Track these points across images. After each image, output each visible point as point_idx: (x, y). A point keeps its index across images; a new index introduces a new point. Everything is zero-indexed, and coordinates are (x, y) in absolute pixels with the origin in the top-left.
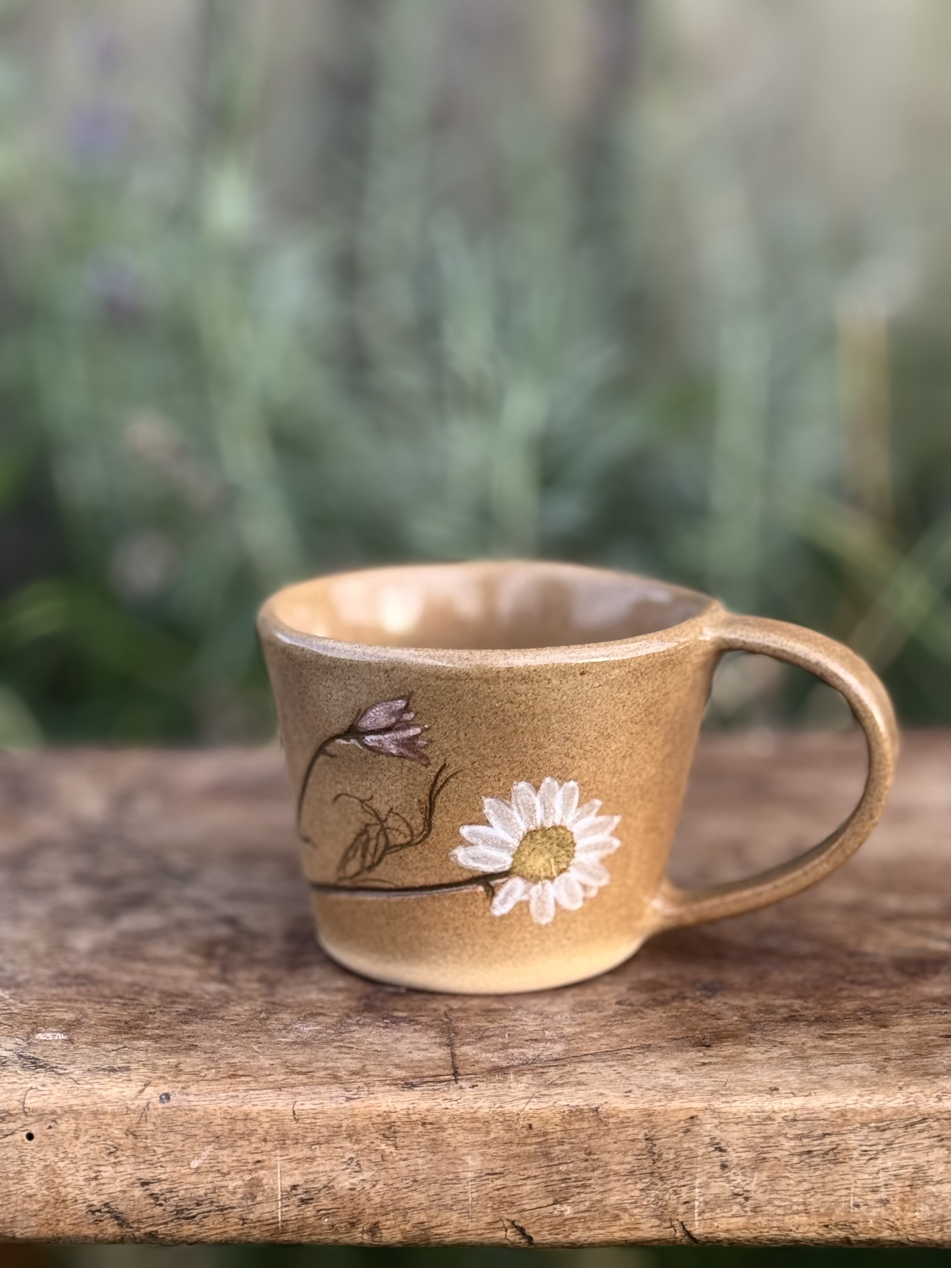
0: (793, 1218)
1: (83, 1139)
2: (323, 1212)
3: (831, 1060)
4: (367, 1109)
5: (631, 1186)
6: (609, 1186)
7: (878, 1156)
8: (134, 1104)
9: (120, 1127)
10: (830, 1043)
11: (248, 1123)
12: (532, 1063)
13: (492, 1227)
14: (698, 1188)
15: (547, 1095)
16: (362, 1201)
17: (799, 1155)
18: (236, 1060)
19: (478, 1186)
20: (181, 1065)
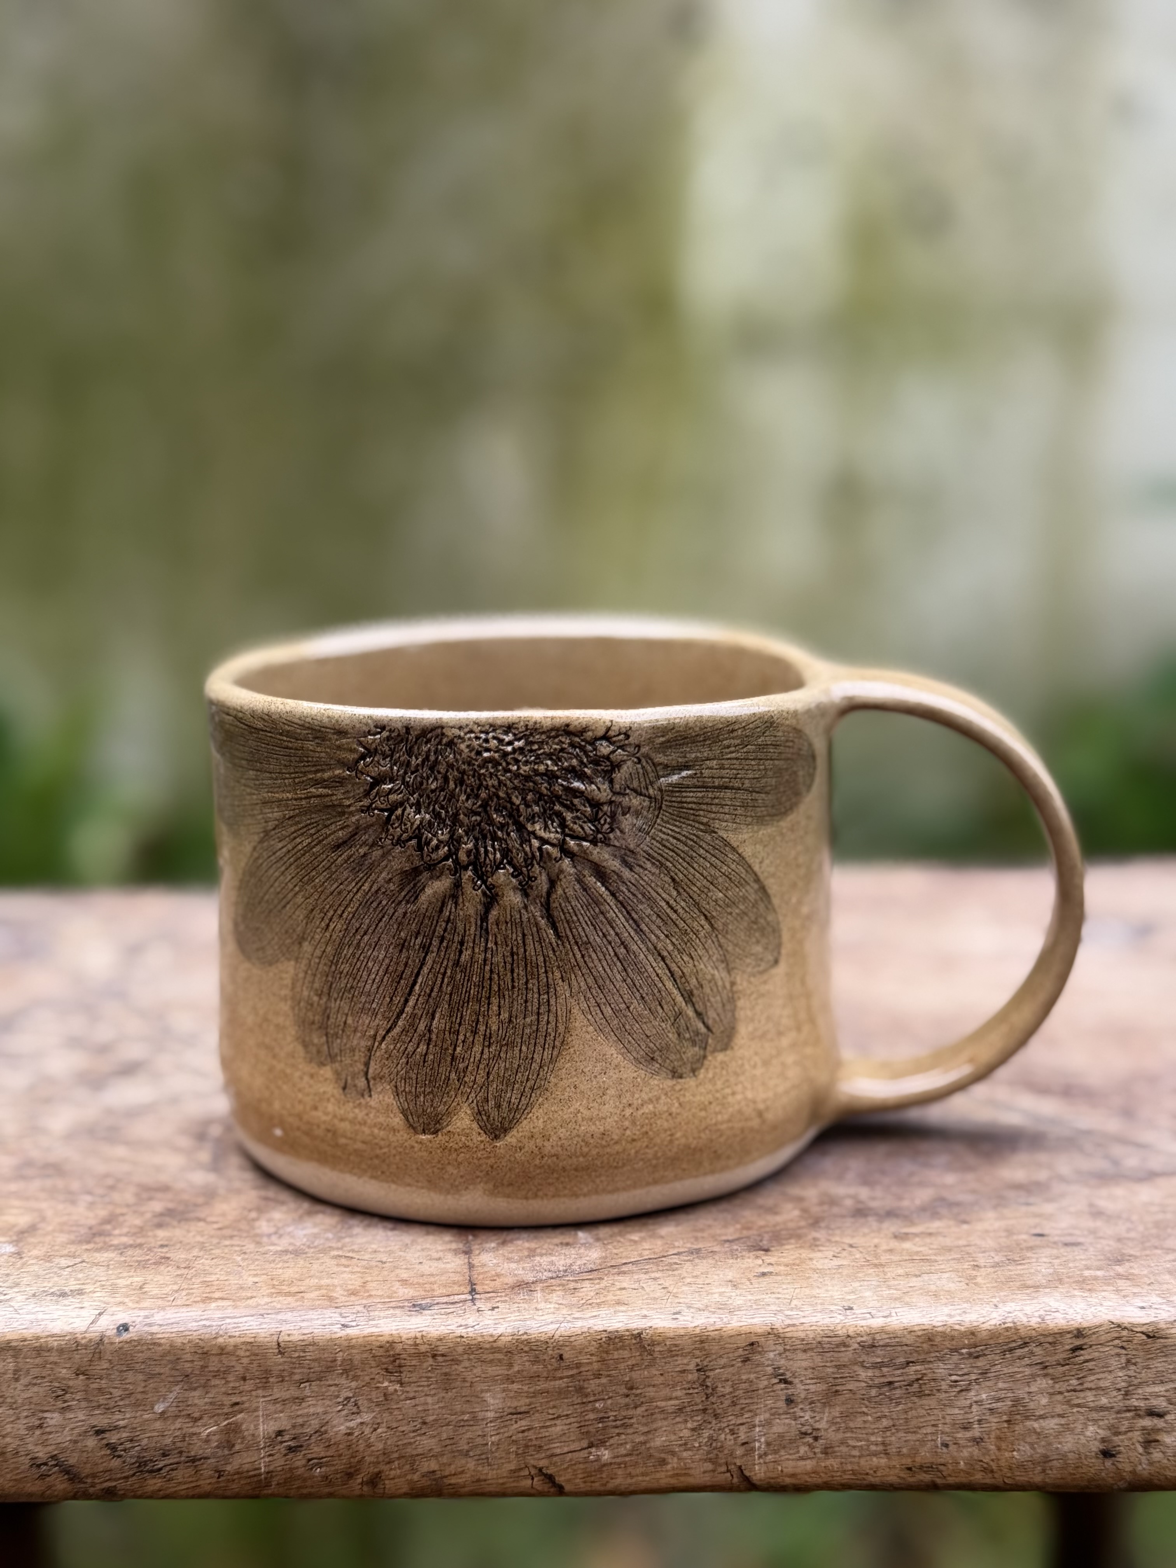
0: (870, 1460)
1: (24, 1381)
2: (316, 1461)
3: (912, 1268)
4: (367, 1339)
5: (679, 1425)
6: (655, 1426)
7: (971, 1387)
8: (85, 1338)
9: (68, 1366)
10: (907, 1245)
11: (224, 1359)
12: (563, 1276)
13: (516, 1474)
14: (759, 1426)
15: (580, 1318)
16: (361, 1447)
17: (879, 1387)
18: (214, 1277)
19: (499, 1428)
20: (147, 1286)
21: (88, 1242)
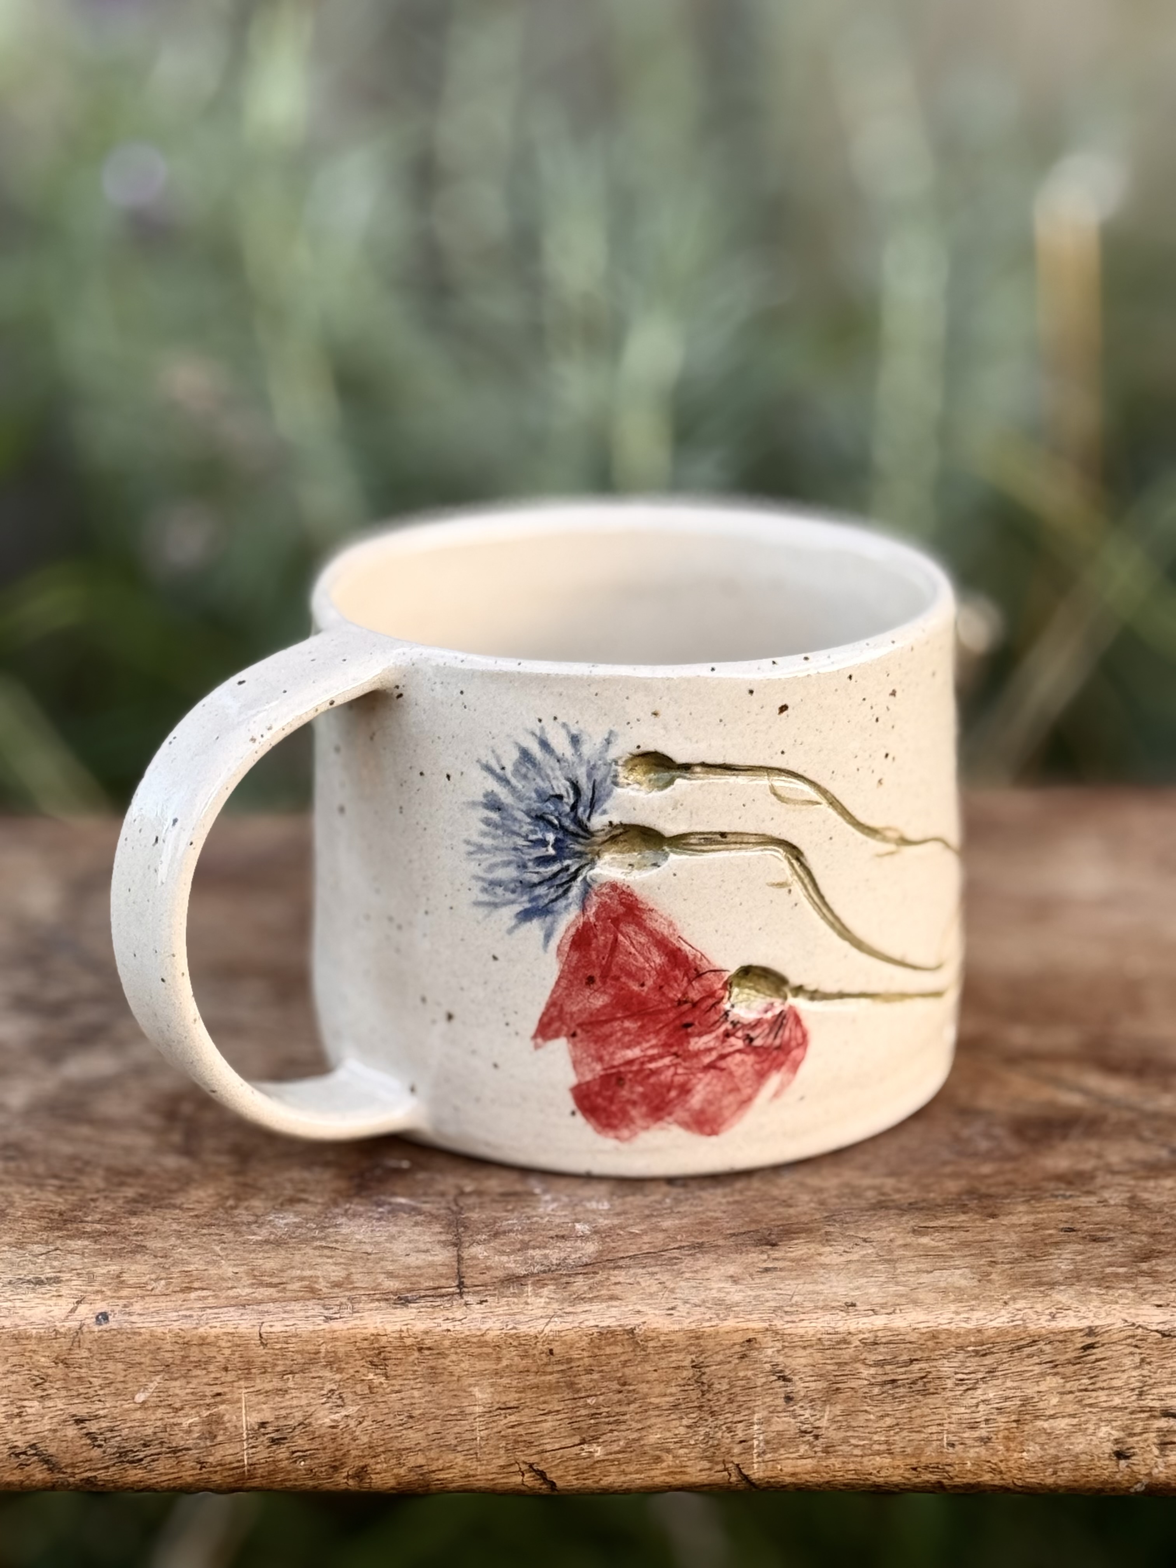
0: (874, 1459)
1: (3, 1369)
2: (298, 1454)
3: (925, 1264)
4: (351, 1331)
5: (674, 1422)
7: (977, 1386)
8: (64, 1326)
9: (47, 1354)
10: (925, 1240)
11: (205, 1349)
12: (556, 1270)
13: (506, 1470)
14: (757, 1424)
15: (572, 1313)
16: (346, 1441)
17: (882, 1385)
18: (192, 1267)
19: (487, 1423)
20: (124, 1275)
21: (59, 1229)
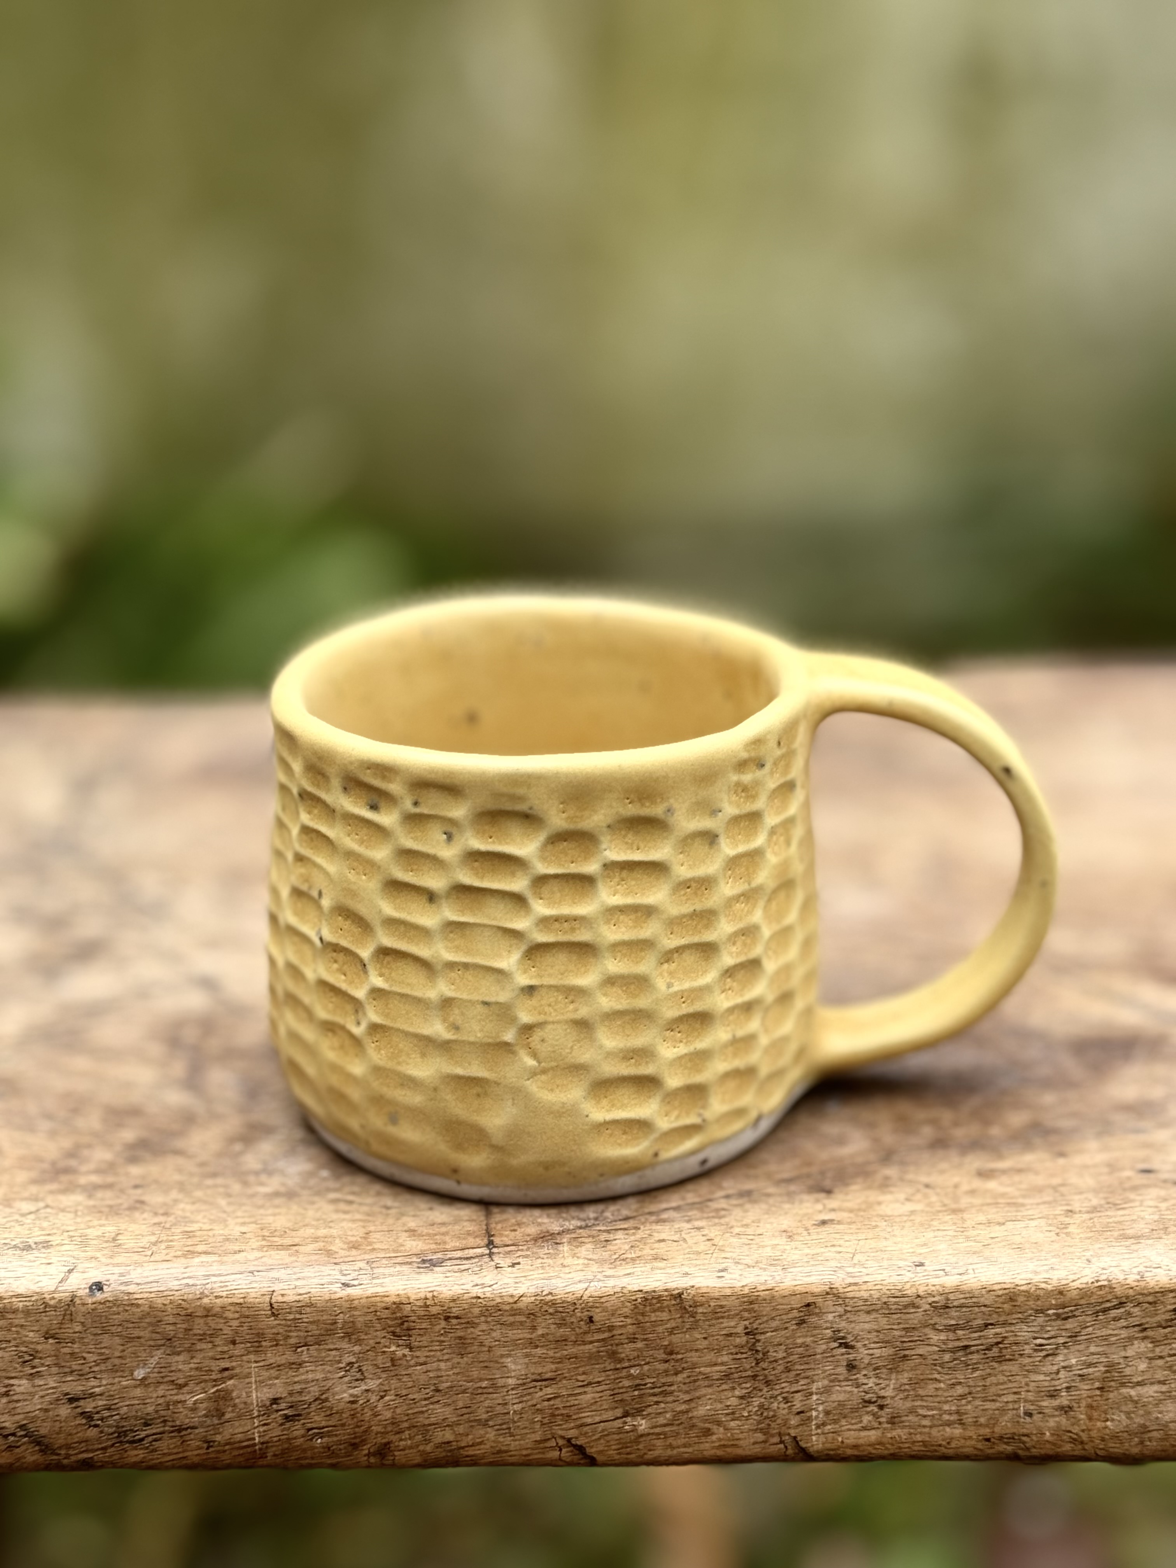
0: (943, 1430)
2: (316, 1431)
3: (995, 1214)
4: (370, 1299)
5: (726, 1393)
7: (1059, 1351)
8: (53, 1298)
9: (35, 1328)
10: (992, 1185)
11: (210, 1321)
12: (594, 1225)
13: (542, 1445)
14: (817, 1394)
15: (613, 1276)
16: (367, 1417)
17: (952, 1352)
19: (521, 1396)
20: (120, 1237)
21: (51, 1181)
